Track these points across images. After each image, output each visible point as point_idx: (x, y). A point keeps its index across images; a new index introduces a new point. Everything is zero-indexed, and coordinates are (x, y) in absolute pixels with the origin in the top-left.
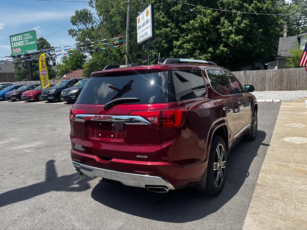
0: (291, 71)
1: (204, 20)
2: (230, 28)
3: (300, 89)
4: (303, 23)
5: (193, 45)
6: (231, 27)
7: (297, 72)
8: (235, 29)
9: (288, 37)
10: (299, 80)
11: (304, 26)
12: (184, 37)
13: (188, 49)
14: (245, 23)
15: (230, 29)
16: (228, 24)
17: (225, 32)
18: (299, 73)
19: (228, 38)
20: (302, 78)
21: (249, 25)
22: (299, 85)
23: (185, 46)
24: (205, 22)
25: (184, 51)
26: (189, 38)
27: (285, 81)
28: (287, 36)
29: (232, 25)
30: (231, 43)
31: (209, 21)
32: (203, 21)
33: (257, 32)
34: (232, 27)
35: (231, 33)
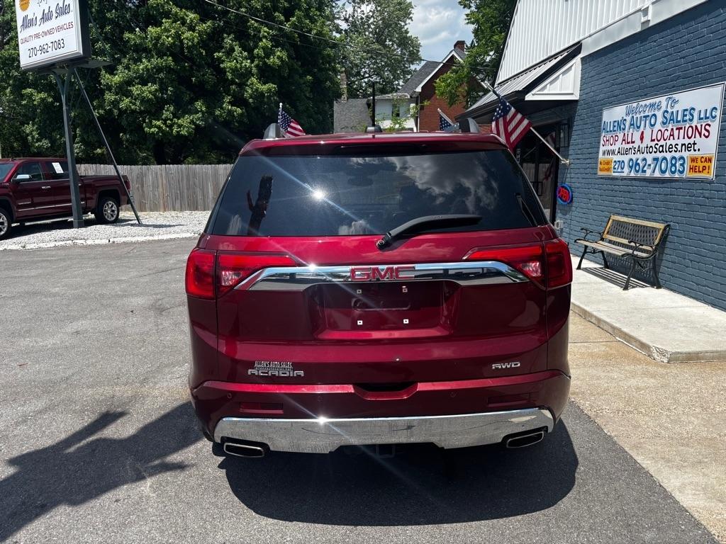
1: (183, 33)
2: (247, 63)
4: (367, 75)
5: (156, 90)
6: (249, 61)
8: (257, 66)
9: (350, 100)
11: (369, 81)
12: (127, 68)
13: (143, 101)
14: (279, 58)
15: (246, 65)
16: (241, 53)
17: (234, 71)
19: (242, 86)
21: (287, 63)
23: (135, 90)
24: (187, 38)
25: (134, 104)
26: (143, 70)
28: (348, 99)
29: (252, 58)
30: (251, 97)
31: (196, 40)
32: (180, 35)
33: (302, 81)
34: (252, 62)
35: (248, 73)
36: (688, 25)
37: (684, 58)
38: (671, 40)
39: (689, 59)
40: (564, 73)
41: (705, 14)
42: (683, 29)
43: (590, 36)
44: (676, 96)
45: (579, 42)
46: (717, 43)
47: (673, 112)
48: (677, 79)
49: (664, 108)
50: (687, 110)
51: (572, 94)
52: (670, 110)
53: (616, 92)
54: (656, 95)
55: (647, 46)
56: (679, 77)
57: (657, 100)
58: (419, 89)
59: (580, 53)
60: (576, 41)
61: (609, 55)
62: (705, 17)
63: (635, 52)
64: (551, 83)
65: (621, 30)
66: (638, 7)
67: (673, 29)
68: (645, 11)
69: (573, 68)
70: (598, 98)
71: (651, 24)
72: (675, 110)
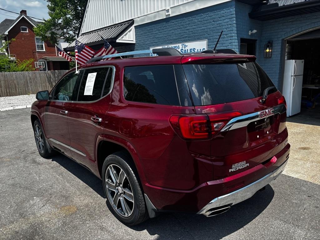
0: (8, 76)
3: (20, 94)
7: (14, 76)
10: (18, 85)
18: (16, 77)
20: (21, 83)
22: (19, 90)
27: (3, 86)
36: (188, 18)
37: (188, 30)
38: (181, 23)
39: (190, 30)
40: (129, 32)
41: (196, 15)
42: (186, 19)
43: (138, 17)
44: (186, 44)
45: (132, 20)
46: (202, 26)
47: (185, 50)
48: (186, 38)
49: (181, 48)
50: (192, 49)
51: (133, 41)
52: (183, 49)
53: (156, 41)
54: (176, 43)
55: (169, 24)
56: (186, 37)
57: (177, 45)
58: (6, 33)
59: (134, 24)
60: (130, 19)
61: (150, 26)
62: (196, 16)
63: (164, 26)
64: (125, 35)
65: (155, 17)
66: (163, 9)
67: (181, 19)
68: (168, 11)
69: (132, 30)
70: (146, 43)
71: (171, 16)
72: (186, 49)
